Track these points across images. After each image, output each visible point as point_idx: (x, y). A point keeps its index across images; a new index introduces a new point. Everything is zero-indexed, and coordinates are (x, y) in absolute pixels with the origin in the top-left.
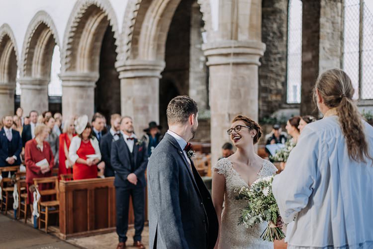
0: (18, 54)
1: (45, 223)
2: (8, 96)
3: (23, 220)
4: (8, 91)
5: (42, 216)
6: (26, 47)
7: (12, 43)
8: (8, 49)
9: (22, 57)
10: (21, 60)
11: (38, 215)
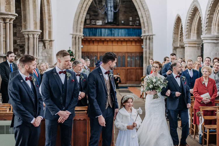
0: (202, 19)
1: (206, 141)
2: (197, 48)
3: (193, 136)
4: (197, 45)
5: (205, 135)
6: (207, 14)
7: (199, 13)
8: (197, 16)
9: (204, 21)
10: (204, 23)
11: (202, 135)
